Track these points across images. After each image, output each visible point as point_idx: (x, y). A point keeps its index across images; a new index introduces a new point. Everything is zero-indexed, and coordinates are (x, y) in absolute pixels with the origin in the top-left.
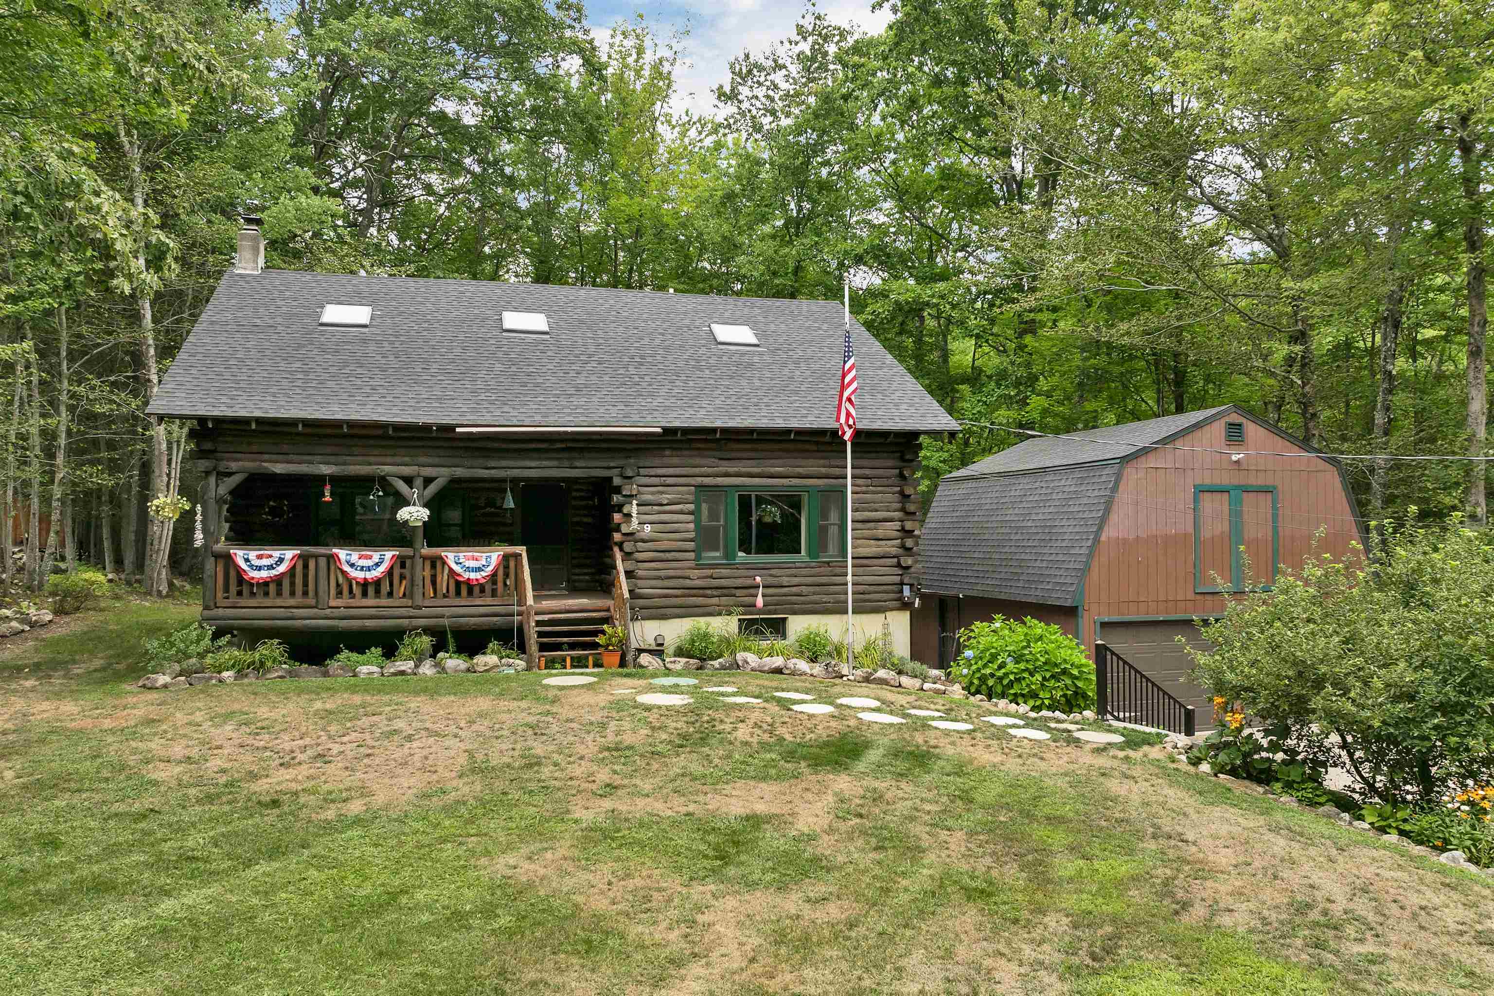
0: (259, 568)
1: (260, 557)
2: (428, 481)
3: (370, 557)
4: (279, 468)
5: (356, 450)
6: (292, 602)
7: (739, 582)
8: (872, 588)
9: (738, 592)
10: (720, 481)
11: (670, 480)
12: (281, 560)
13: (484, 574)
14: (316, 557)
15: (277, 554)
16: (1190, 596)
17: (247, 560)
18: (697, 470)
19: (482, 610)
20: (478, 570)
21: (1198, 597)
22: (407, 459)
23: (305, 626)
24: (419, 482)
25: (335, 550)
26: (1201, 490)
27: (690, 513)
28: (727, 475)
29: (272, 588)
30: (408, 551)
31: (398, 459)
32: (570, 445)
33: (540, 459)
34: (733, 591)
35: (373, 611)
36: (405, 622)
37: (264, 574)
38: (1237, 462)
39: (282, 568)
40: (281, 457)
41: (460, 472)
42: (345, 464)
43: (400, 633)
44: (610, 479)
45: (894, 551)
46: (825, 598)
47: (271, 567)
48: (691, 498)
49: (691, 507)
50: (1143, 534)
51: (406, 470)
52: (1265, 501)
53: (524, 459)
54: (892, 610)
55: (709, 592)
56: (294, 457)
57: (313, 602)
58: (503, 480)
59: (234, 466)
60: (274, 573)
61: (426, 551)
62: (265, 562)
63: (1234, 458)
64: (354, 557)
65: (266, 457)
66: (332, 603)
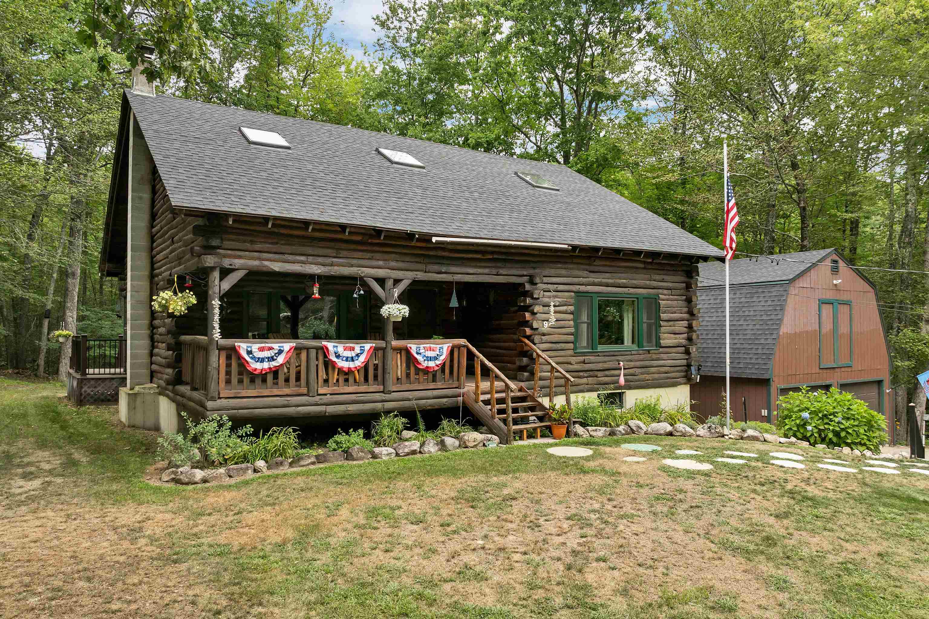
0: (262, 360)
1: (261, 349)
2: (397, 282)
3: (353, 349)
4: (277, 267)
5: (344, 253)
6: (287, 391)
7: (600, 366)
8: (672, 369)
9: (599, 374)
10: (589, 288)
11: (561, 287)
12: (280, 352)
13: (438, 362)
14: (308, 349)
15: (276, 346)
16: (818, 370)
17: (249, 353)
18: (576, 280)
19: (436, 393)
20: (436, 358)
21: (821, 371)
22: (381, 263)
23: (298, 413)
24: (390, 283)
25: (324, 343)
26: (823, 302)
27: (572, 313)
28: (594, 284)
29: (270, 378)
30: (382, 344)
31: (375, 263)
32: (495, 256)
33: (476, 267)
34: (596, 373)
35: (353, 397)
36: (379, 405)
37: (266, 365)
38: (836, 285)
39: (281, 360)
40: (277, 256)
41: (420, 276)
42: (332, 265)
43: (375, 416)
44: (522, 285)
45: (684, 342)
46: (648, 377)
47: (271, 359)
48: (572, 301)
49: (572, 308)
50: (798, 331)
51: (381, 273)
52: (846, 308)
53: (466, 266)
54: (681, 384)
55: (581, 374)
56: (290, 257)
57: (305, 390)
58: (450, 283)
59: (238, 262)
60: (274, 364)
61: (395, 343)
62: (267, 354)
63: (835, 282)
64: (340, 349)
65: (265, 255)
66: (321, 391)
